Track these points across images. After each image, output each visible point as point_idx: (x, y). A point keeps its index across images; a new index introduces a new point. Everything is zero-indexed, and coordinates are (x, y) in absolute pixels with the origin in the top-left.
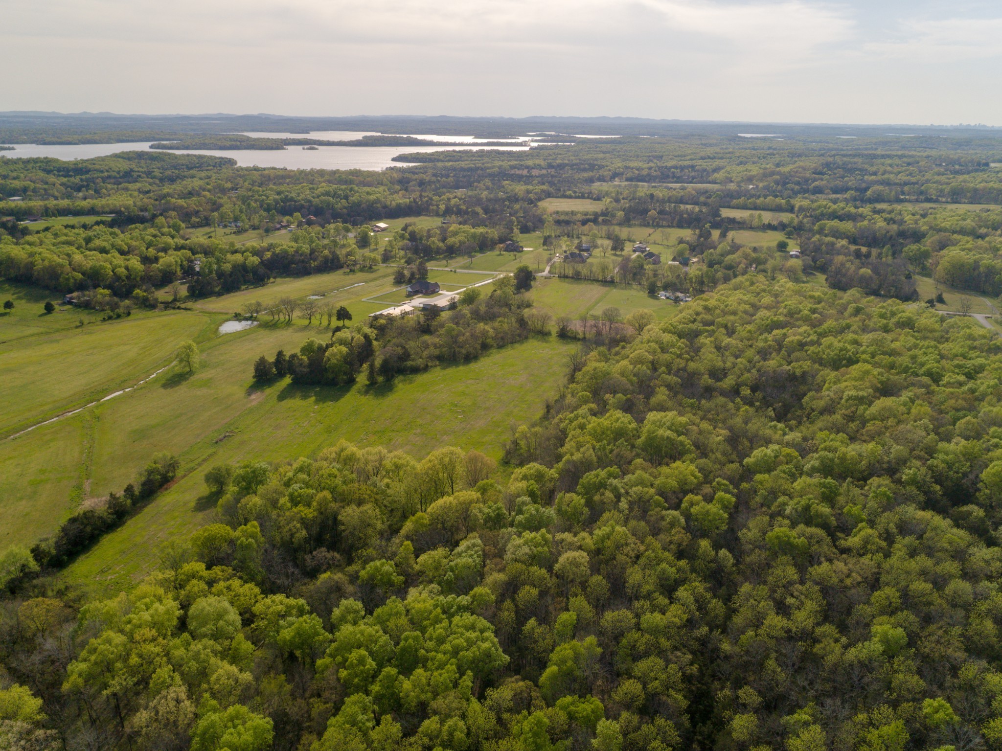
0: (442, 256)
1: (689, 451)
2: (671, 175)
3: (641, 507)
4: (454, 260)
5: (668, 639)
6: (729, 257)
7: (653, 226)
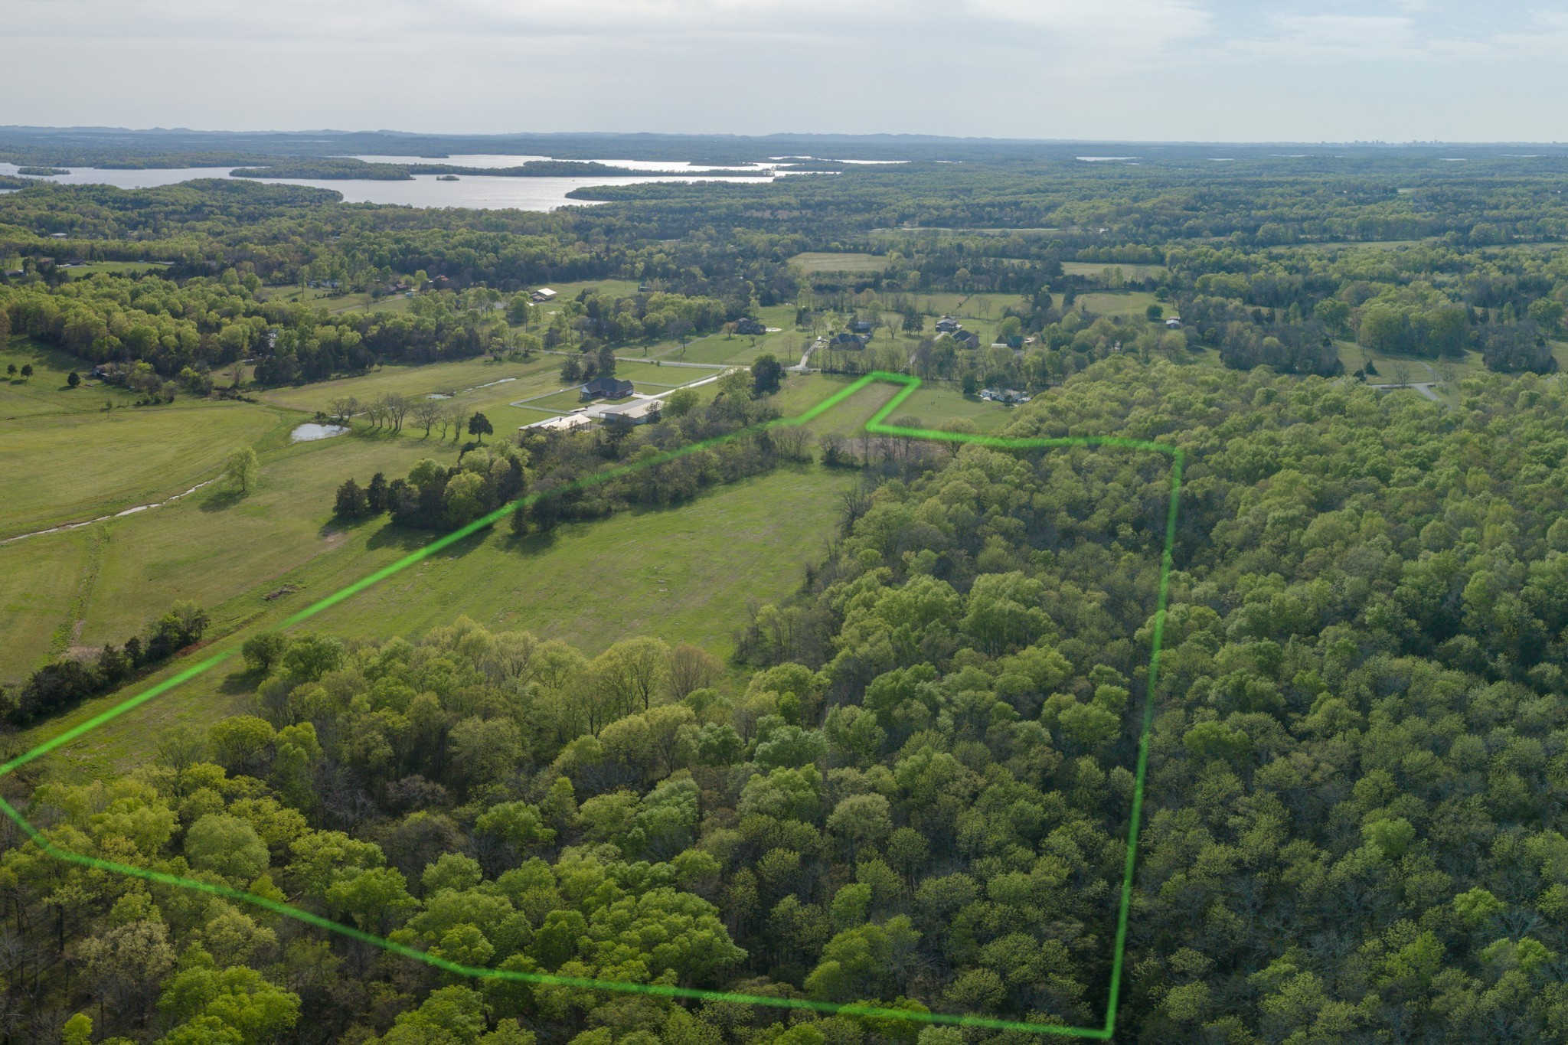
0: (638, 340)
1: (1047, 630)
2: (986, 216)
3: (976, 721)
4: (656, 347)
5: (1039, 906)
6: (1080, 332)
7: (965, 292)
